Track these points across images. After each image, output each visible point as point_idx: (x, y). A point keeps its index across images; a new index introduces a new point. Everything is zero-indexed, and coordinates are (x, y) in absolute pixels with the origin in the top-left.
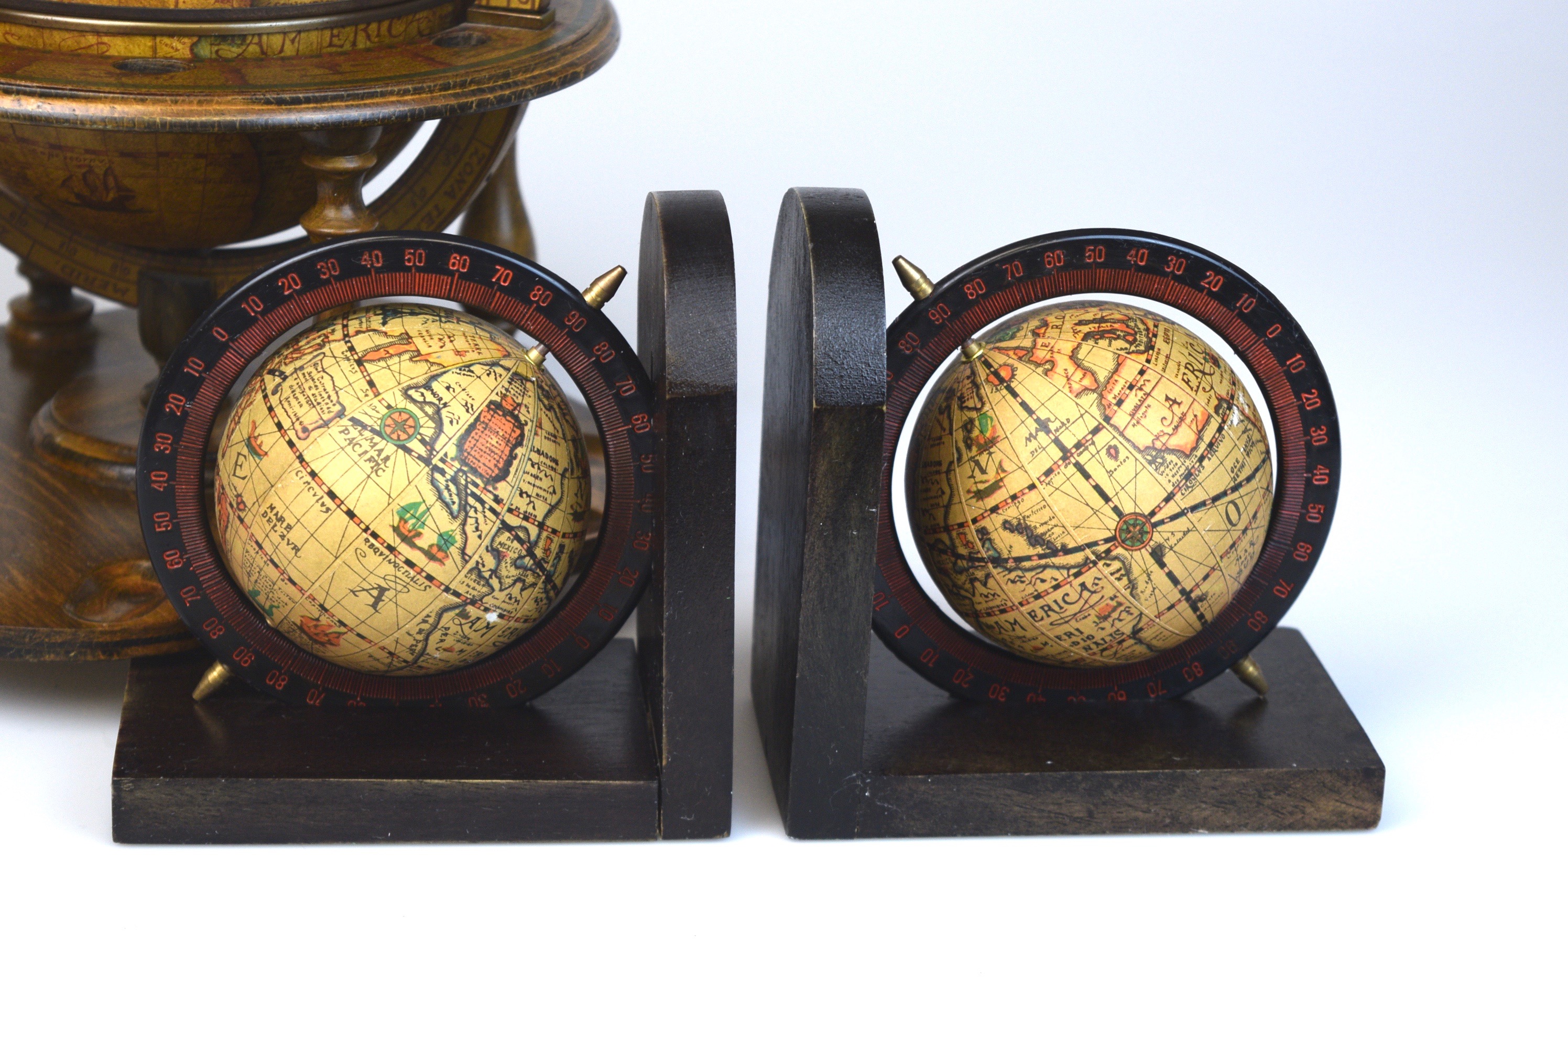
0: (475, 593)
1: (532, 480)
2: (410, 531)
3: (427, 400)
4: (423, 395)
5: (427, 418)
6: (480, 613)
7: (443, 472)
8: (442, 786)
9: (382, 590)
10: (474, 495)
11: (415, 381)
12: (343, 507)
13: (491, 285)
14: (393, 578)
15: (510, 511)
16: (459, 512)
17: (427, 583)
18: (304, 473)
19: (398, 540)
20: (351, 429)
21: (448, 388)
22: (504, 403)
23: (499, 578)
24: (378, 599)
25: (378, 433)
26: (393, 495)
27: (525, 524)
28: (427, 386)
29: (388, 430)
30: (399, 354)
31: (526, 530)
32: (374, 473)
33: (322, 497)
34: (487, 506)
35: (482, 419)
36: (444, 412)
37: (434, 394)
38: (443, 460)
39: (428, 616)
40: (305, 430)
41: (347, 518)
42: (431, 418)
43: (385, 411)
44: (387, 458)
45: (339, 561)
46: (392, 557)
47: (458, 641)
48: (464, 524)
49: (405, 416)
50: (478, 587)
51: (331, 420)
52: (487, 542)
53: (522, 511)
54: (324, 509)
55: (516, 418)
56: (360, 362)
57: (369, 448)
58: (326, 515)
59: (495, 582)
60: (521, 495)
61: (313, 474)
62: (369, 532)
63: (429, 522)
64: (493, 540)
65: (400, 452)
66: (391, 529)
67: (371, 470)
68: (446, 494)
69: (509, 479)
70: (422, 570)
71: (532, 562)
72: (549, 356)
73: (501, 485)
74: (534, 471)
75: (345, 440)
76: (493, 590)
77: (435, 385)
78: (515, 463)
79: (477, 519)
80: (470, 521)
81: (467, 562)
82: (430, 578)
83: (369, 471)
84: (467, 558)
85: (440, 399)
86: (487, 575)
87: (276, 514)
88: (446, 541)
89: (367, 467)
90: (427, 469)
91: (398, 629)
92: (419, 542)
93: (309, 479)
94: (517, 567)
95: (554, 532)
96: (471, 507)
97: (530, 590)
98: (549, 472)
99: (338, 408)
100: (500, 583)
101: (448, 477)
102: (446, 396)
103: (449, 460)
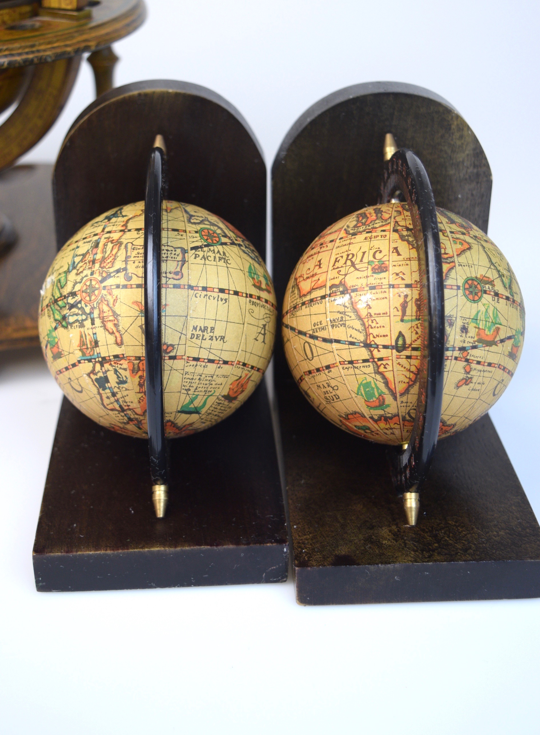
2: (258, 283)
3: (201, 220)
4: (197, 219)
5: (211, 227)
7: (241, 246)
9: (265, 327)
11: (186, 217)
12: (230, 293)
18: (200, 292)
19: (258, 291)
20: (197, 253)
24: (265, 334)
25: (209, 246)
26: (242, 269)
28: (191, 216)
29: (210, 241)
32: (228, 264)
33: (219, 296)
36: (211, 221)
40: (176, 273)
41: (236, 297)
43: (198, 235)
44: (224, 253)
45: (245, 325)
46: (261, 302)
49: (206, 231)
51: (184, 257)
54: (224, 301)
57: (214, 255)
58: (227, 304)
61: (205, 289)
62: (248, 296)
63: (258, 273)
65: (224, 247)
66: (253, 288)
67: (225, 264)
75: (201, 259)
83: (225, 265)
85: (203, 217)
87: (201, 329)
89: (222, 263)
90: (237, 247)
92: (263, 287)
93: (205, 293)
99: (179, 251)
103: (236, 239)
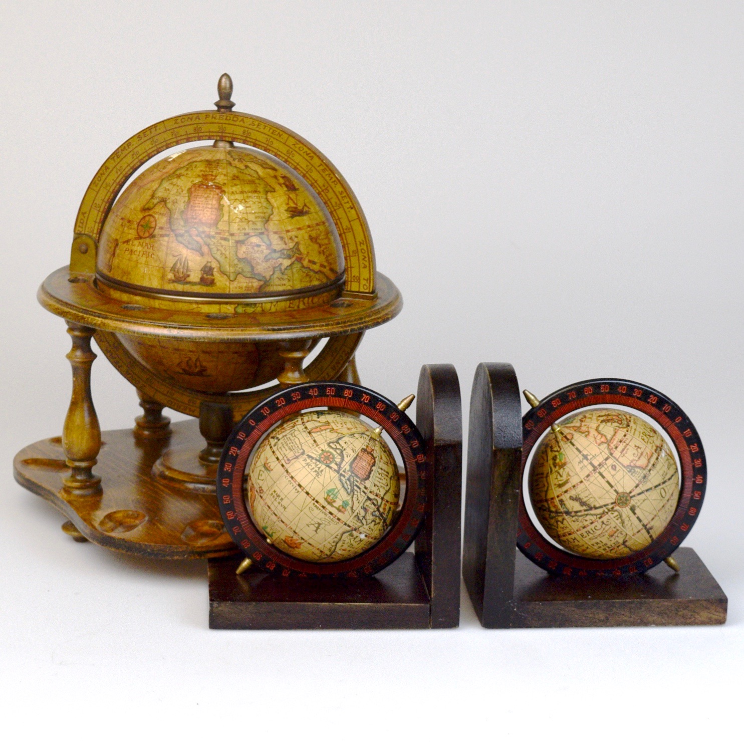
0: (356, 526)
1: (379, 480)
2: (331, 500)
3: (338, 447)
4: (336, 445)
5: (337, 455)
6: (358, 534)
7: (344, 476)
8: (342, 606)
9: (319, 524)
10: (357, 486)
11: (332, 440)
12: (304, 490)
13: (361, 402)
14: (324, 519)
15: (371, 492)
16: (351, 492)
17: (338, 521)
18: (288, 477)
19: (326, 503)
20: (307, 459)
21: (345, 443)
22: (367, 449)
23: (366, 520)
24: (318, 528)
25: (319, 461)
26: (325, 486)
27: (376, 498)
28: (337, 442)
29: (322, 459)
30: (325, 430)
31: (377, 500)
32: (317, 477)
33: (296, 487)
34: (362, 490)
35: (359, 455)
36: (344, 452)
37: (340, 445)
38: (344, 472)
39: (337, 535)
40: (288, 460)
41: (306, 495)
42: (339, 455)
43: (321, 452)
44: (322, 471)
45: (302, 512)
46: (324, 510)
47: (349, 546)
48: (352, 497)
49: (329, 454)
50: (357, 523)
51: (299, 456)
52: (362, 505)
53: (375, 492)
54: (297, 491)
55: (372, 455)
56: (310, 433)
57: (314, 467)
58: (297, 494)
59: (364, 521)
60: (375, 486)
61: (292, 477)
62: (315, 500)
63: (339, 496)
64: (364, 504)
65: (327, 468)
66: (324, 499)
68: (345, 485)
69: (370, 479)
70: (336, 516)
71: (378, 513)
72: (384, 431)
73: (367, 482)
74: (380, 476)
75: (305, 464)
76: (363, 524)
77: (340, 442)
78: (372, 473)
79: (358, 495)
80: (355, 496)
81: (353, 513)
82: (339, 519)
83: (315, 476)
84: (353, 511)
85: (343, 447)
86: (361, 518)
87: (277, 494)
88: (346, 504)
89: (314, 474)
90: (338, 475)
91: (325, 541)
92: (334, 504)
93: (290, 479)
94: (373, 516)
95: (387, 501)
96: (355, 490)
97: (378, 525)
98: (385, 477)
99: (302, 451)
100: (366, 522)
101: (346, 478)
102: (345, 446)
103: (346, 471)
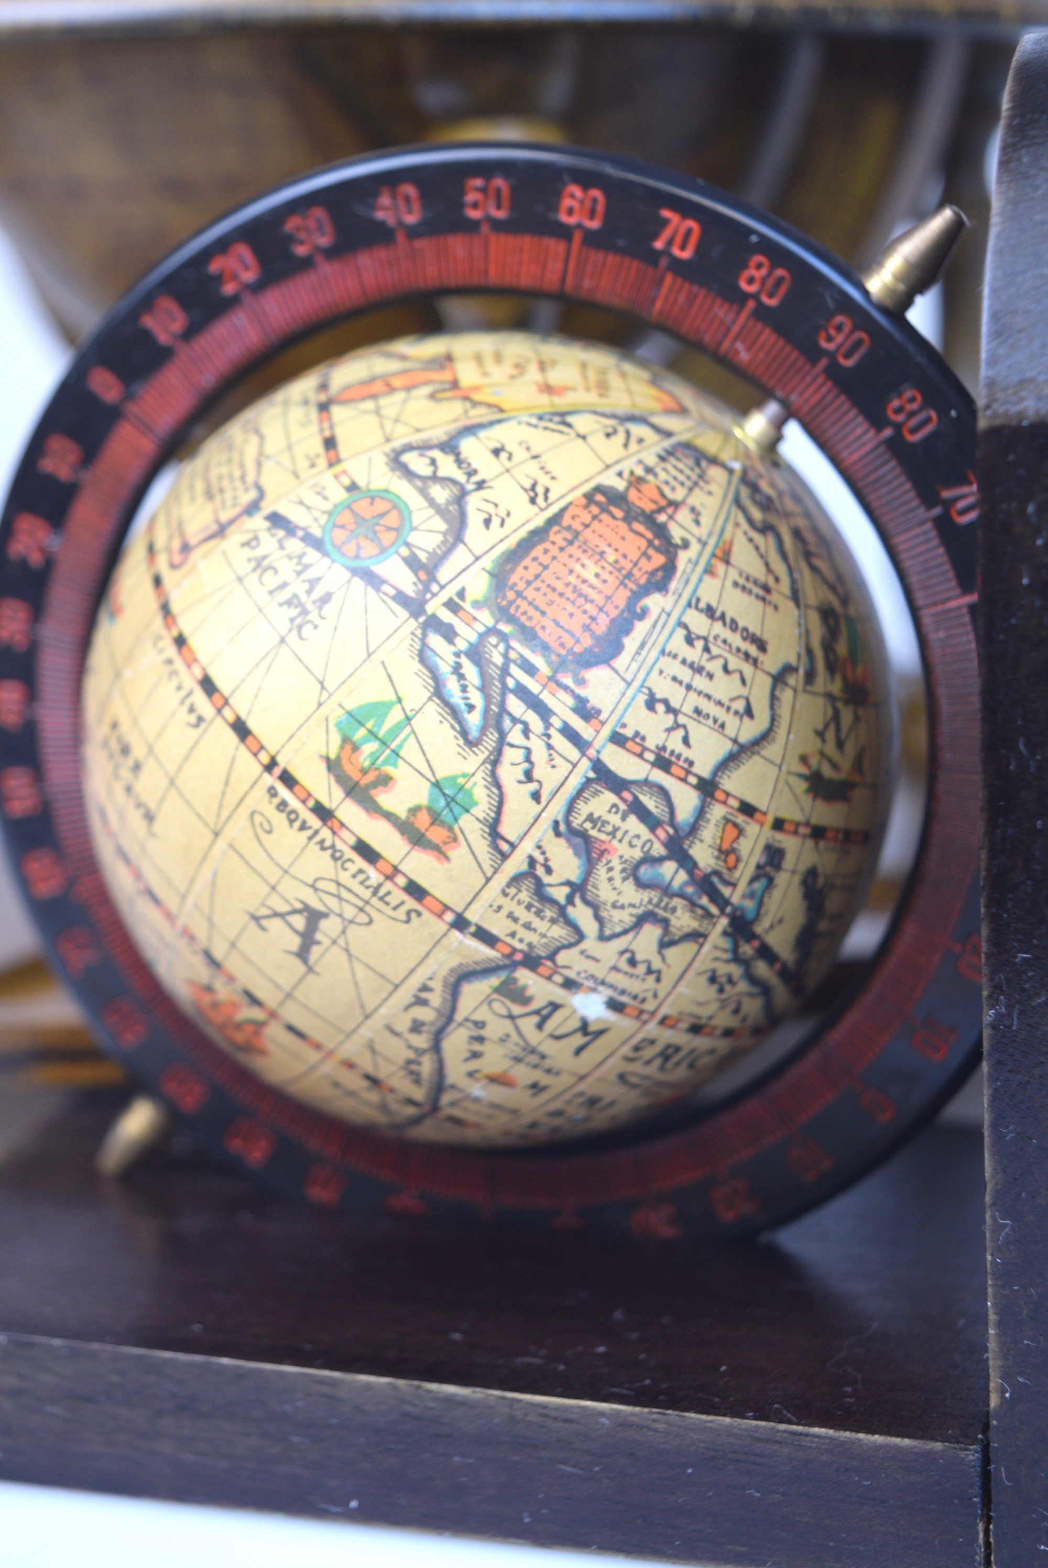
0: (533, 938)
1: (685, 674)
2: (364, 772)
3: (441, 473)
4: (433, 462)
5: (431, 511)
6: (558, 994)
7: (449, 634)
8: (463, 1403)
9: (314, 917)
10: (522, 692)
11: (424, 436)
12: (227, 712)
13: (652, 257)
14: (332, 888)
15: (618, 739)
16: (483, 730)
17: (411, 903)
18: (167, 640)
19: (338, 793)
20: (264, 537)
21: (496, 452)
22: (633, 495)
23: (595, 907)
24: (308, 939)
25: (316, 543)
26: (330, 685)
27: (658, 776)
28: (450, 446)
29: (340, 535)
30: (409, 388)
31: (663, 793)
32: (295, 632)
33: (190, 693)
34: (556, 722)
35: (567, 521)
36: (474, 502)
37: (459, 461)
38: (452, 606)
39: (425, 988)
40: (185, 548)
41: (235, 739)
42: (441, 511)
43: (342, 495)
44: (326, 599)
45: (221, 843)
46: (325, 833)
47: (518, 1060)
48: (495, 761)
49: (381, 506)
50: (536, 923)
51: (232, 521)
52: (556, 809)
53: (651, 743)
54: (193, 719)
55: (661, 531)
56: (324, 407)
57: (291, 578)
58: (195, 733)
59: (581, 914)
60: (651, 704)
61: (180, 642)
62: (277, 771)
63: (410, 751)
64: (571, 808)
65: (358, 583)
66: (323, 766)
67: (288, 625)
68: (452, 686)
69: (621, 662)
70: (396, 870)
71: (682, 876)
73: (598, 676)
74: (694, 654)
75: (249, 560)
76: (580, 936)
77: (469, 447)
78: (641, 628)
79: (529, 751)
80: (511, 755)
81: (504, 856)
82: (415, 890)
83: (283, 626)
84: (505, 847)
85: (471, 473)
86: (560, 894)
87: (121, 740)
88: (450, 801)
89: (284, 618)
90: (412, 624)
91: (367, 1017)
92: (384, 799)
93: (172, 652)
94: (641, 885)
95: (747, 809)
96: (515, 721)
97: (688, 948)
98: (735, 663)
99: (252, 496)
100: (598, 917)
101: (462, 645)
102: (486, 466)
103: (467, 605)
